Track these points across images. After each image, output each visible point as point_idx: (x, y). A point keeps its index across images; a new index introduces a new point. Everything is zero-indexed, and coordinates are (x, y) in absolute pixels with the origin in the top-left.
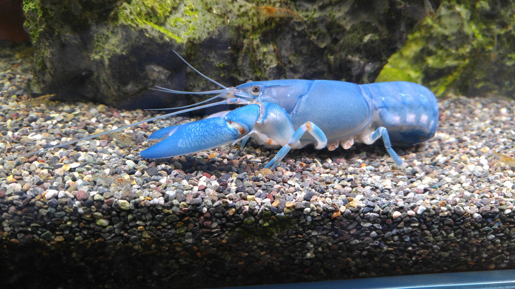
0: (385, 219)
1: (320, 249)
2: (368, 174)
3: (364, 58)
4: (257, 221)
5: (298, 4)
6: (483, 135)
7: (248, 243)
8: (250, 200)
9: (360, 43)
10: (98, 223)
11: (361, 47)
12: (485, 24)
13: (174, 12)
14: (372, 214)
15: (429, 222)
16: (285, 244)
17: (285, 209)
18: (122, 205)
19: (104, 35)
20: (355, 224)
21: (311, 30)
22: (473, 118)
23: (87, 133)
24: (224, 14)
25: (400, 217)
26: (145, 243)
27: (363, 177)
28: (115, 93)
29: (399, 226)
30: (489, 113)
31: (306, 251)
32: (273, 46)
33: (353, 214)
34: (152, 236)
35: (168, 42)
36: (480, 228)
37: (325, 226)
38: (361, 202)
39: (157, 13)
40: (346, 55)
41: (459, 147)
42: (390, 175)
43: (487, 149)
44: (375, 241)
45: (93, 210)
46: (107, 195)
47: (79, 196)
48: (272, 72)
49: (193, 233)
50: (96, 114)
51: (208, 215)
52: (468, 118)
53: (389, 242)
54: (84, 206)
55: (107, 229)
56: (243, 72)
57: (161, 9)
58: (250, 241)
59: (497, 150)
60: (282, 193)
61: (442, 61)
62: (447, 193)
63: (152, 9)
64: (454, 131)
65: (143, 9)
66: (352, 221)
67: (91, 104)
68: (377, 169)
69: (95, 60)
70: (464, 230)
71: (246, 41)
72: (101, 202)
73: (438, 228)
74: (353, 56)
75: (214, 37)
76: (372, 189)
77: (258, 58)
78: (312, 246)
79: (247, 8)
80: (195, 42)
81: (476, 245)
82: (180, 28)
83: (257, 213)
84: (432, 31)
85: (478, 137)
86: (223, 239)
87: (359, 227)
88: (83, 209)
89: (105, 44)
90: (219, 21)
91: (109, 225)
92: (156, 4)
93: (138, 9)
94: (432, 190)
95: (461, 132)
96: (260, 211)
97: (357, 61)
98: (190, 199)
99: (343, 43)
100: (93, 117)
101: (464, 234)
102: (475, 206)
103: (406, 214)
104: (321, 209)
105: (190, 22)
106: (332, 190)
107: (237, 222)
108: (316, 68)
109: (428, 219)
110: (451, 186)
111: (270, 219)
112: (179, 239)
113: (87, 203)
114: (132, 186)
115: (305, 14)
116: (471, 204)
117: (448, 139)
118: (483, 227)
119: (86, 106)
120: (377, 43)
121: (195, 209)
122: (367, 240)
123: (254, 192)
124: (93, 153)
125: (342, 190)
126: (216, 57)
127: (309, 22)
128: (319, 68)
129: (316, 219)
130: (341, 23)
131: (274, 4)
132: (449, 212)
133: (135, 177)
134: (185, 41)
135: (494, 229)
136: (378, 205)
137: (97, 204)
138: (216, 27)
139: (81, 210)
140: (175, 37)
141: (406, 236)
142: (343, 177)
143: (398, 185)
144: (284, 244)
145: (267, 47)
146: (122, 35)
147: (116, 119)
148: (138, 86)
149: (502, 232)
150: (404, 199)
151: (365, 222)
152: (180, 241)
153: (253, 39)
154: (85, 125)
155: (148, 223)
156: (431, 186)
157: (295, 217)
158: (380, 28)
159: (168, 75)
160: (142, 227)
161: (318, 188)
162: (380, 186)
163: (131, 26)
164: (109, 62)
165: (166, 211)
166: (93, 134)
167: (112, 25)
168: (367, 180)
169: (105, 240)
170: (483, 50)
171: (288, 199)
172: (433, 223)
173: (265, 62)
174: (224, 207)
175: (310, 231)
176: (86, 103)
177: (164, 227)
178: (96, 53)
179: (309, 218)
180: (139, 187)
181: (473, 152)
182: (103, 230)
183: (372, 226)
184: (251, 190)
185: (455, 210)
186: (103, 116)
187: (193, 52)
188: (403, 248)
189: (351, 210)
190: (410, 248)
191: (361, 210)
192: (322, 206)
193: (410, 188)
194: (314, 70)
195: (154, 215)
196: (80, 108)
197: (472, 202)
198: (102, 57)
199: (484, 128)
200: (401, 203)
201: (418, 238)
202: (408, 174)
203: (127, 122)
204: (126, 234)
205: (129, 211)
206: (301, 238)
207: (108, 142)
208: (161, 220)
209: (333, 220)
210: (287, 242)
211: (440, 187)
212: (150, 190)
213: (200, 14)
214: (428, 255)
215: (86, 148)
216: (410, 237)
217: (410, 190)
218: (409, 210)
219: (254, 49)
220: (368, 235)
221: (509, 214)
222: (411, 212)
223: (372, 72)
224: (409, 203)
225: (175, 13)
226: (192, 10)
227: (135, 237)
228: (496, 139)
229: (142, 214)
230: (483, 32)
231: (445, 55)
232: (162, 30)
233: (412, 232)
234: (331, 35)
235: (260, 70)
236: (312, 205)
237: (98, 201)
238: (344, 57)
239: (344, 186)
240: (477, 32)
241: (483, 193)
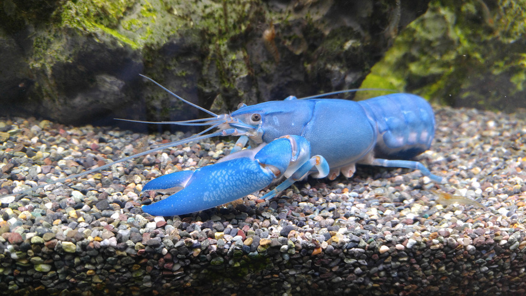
0: (372, 255)
1: (298, 289)
2: (352, 202)
3: (345, 68)
4: (226, 262)
5: (270, 4)
6: (473, 152)
7: (216, 285)
8: (219, 238)
9: (340, 50)
10: (37, 269)
11: (342, 55)
12: (471, 28)
13: (129, 12)
14: (356, 249)
15: (418, 256)
16: (259, 285)
17: (259, 247)
18: (67, 248)
19: (44, 39)
20: (338, 260)
21: (285, 34)
22: (460, 132)
23: (26, 156)
24: (187, 16)
25: (387, 251)
26: (96, 288)
27: (345, 206)
28: (60, 108)
29: (386, 261)
30: (476, 127)
31: (283, 291)
32: (243, 52)
33: (336, 250)
34: (104, 281)
35: (122, 49)
36: (474, 260)
37: (304, 265)
38: (345, 236)
39: (109, 14)
40: (325, 64)
41: (449, 167)
42: (376, 202)
43: (479, 169)
44: (360, 278)
45: (31, 255)
46: (47, 237)
47: (12, 239)
48: (242, 82)
49: (152, 276)
50: (38, 132)
51: (169, 257)
52: (455, 133)
53: (374, 279)
54: (18, 250)
55: (49, 275)
56: (209, 82)
57: (113, 10)
58: (218, 284)
59: (489, 171)
60: (256, 227)
61: (426, 68)
62: (439, 222)
63: (103, 8)
64: (442, 148)
65: (92, 9)
66: (335, 258)
67: (32, 119)
68: (361, 195)
69: (34, 69)
70: (455, 263)
71: (211, 47)
72: (40, 245)
73: (428, 262)
74: (332, 65)
75: (175, 42)
76: (356, 221)
77: (226, 67)
78: (289, 286)
79: (213, 9)
80: (153, 48)
81: (468, 278)
82: (135, 32)
83: (227, 253)
84: (416, 35)
85: (467, 156)
86: (187, 282)
87: (342, 264)
88: (17, 254)
89: (46, 50)
90: (181, 24)
91: (51, 270)
92: (108, 4)
93: (86, 9)
94: (423, 219)
95: (449, 149)
96: (230, 250)
97: (336, 71)
98: (147, 239)
99: (322, 50)
100: (34, 135)
101: (456, 267)
102: (469, 238)
103: (394, 248)
104: (300, 246)
105: (148, 24)
106: (311, 223)
107: (203, 264)
108: (291, 77)
109: (418, 253)
110: (443, 214)
111: (242, 259)
112: (136, 283)
113: (22, 247)
114: (79, 223)
115: (278, 16)
116: (465, 235)
117: (436, 158)
118: (476, 259)
119: (26, 122)
120: (359, 50)
121: (153, 251)
122: (351, 277)
123: (223, 228)
124: (33, 183)
125: (324, 222)
126: (178, 65)
127: (283, 26)
128: (295, 77)
129: (295, 257)
130: (319, 28)
131: (244, 5)
132: (441, 244)
133: (82, 213)
134: (141, 47)
135: (488, 261)
136: (364, 239)
137: (35, 248)
138: (177, 31)
139: (14, 256)
140: (130, 42)
141: (394, 271)
142: (324, 205)
143: (385, 214)
144: (257, 285)
145: (236, 54)
146: (67, 39)
147: (62, 139)
148: (87, 99)
149: (496, 264)
150: (392, 232)
151: (349, 259)
152: (137, 286)
153: (220, 45)
154: (22, 146)
155: (99, 267)
156: (422, 214)
157: (270, 256)
158: (363, 34)
159: (121, 86)
160: (91, 271)
161: (296, 221)
162: (365, 216)
163: (77, 29)
164: (53, 71)
165: (120, 253)
166: (33, 158)
167: (54, 28)
168: (350, 210)
169: (46, 288)
170: (469, 57)
171: (262, 235)
172: (423, 257)
173: (234, 72)
174: (188, 247)
175: (287, 270)
176: (26, 118)
177: (118, 271)
178: (36, 60)
179: (286, 257)
180: (88, 225)
181: (463, 173)
182: (44, 277)
183: (357, 262)
184: (220, 226)
185: (447, 243)
186: (47, 134)
187: (150, 60)
188: (389, 284)
189: (333, 246)
190: (397, 284)
191: (345, 246)
192: (301, 243)
193: (398, 218)
194: (289, 79)
195: (105, 258)
196: (19, 125)
197: (466, 233)
198: (43, 65)
199: (472, 144)
200: (389, 237)
201: (407, 273)
202: (395, 201)
203: (75, 141)
204: (72, 280)
205: (76, 254)
206: (276, 278)
207: (52, 168)
208: (114, 263)
209: (314, 257)
210: (261, 283)
211: (431, 215)
212: (101, 228)
213: (159, 15)
214: (417, 290)
215: (23, 175)
216: (398, 272)
217: (398, 220)
218: (397, 244)
219: (221, 56)
220: (352, 272)
221: (505, 245)
222: (399, 246)
223: (353, 82)
224: (397, 236)
225: (130, 15)
226: (149, 11)
227: (83, 282)
228: (487, 158)
229: (91, 257)
230: (468, 37)
231: (428, 62)
232: (114, 34)
233: (400, 267)
234: (308, 40)
235: (229, 80)
236: (290, 242)
237: (36, 244)
238: (322, 67)
239: (325, 217)
240: (462, 37)
241: (477, 222)
